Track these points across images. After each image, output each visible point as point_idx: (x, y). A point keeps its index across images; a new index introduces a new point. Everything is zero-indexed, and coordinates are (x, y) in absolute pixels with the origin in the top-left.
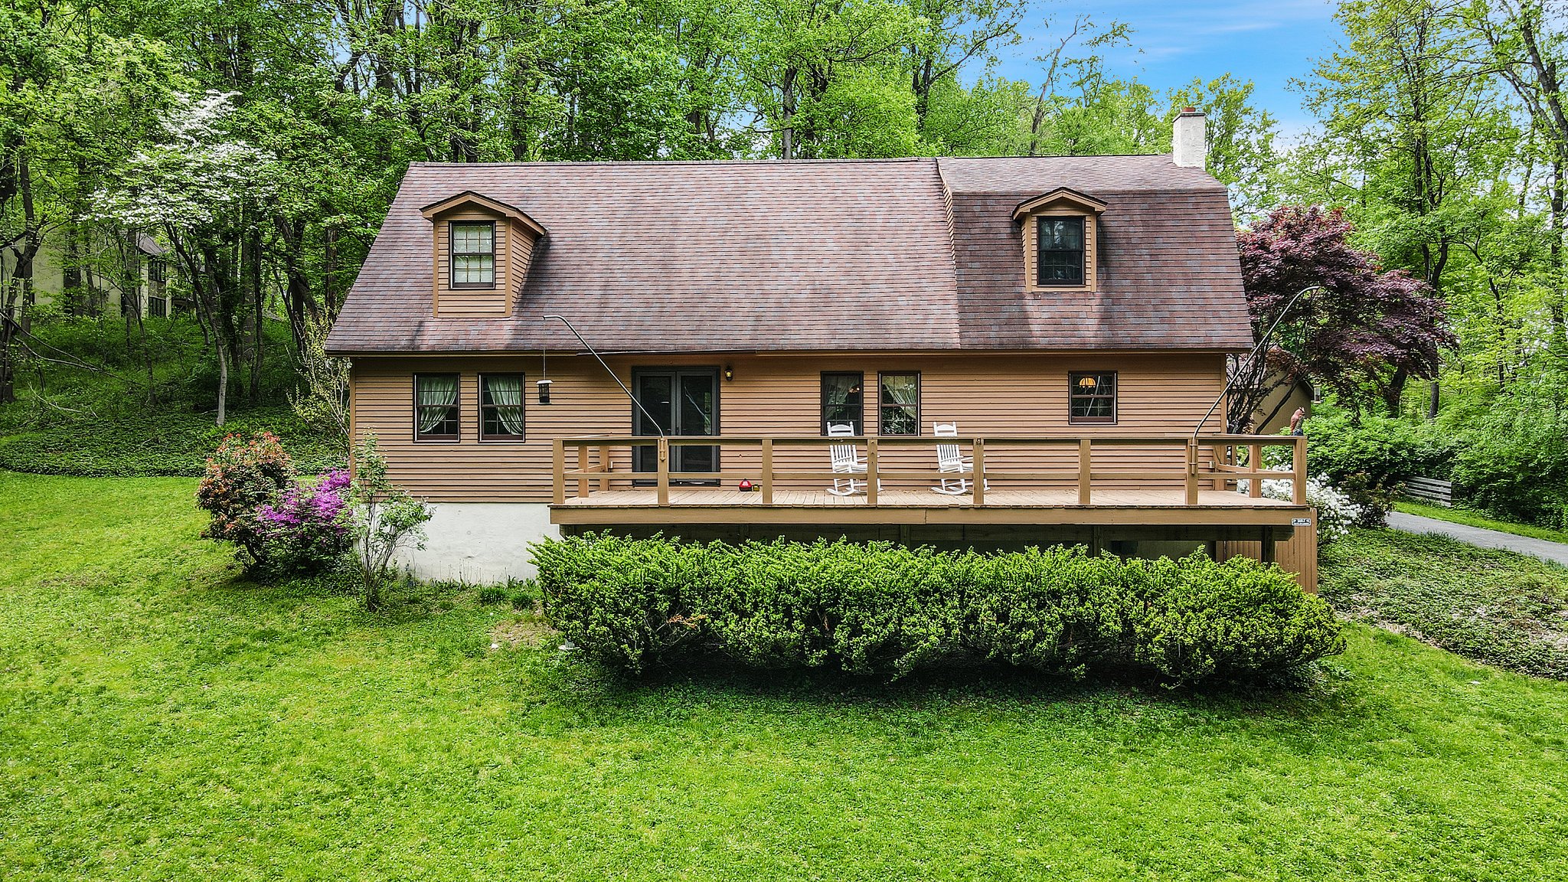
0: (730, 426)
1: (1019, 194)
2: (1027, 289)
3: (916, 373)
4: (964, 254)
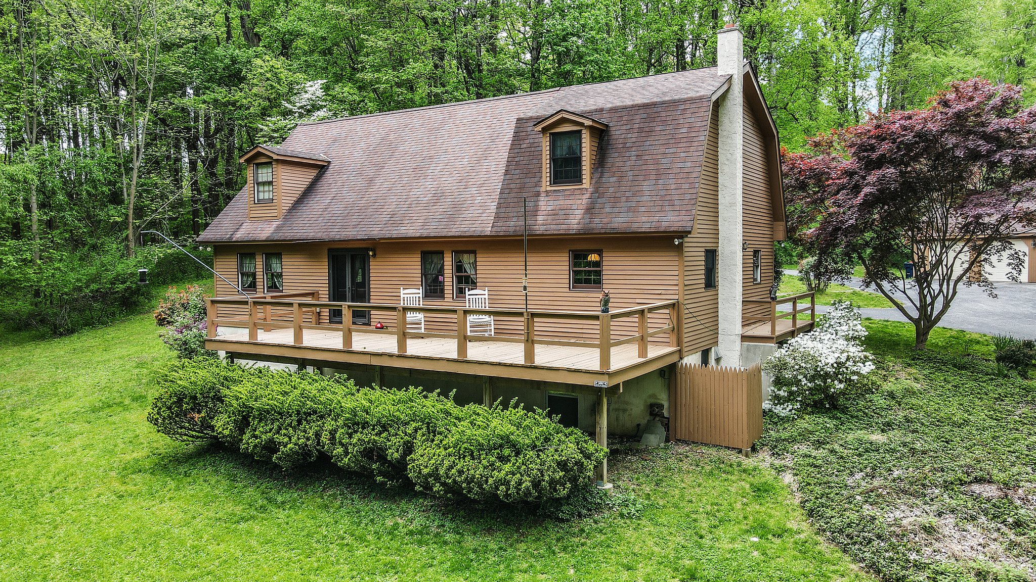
1: (538, 118)
2: (543, 189)
3: (474, 252)
4: (512, 163)
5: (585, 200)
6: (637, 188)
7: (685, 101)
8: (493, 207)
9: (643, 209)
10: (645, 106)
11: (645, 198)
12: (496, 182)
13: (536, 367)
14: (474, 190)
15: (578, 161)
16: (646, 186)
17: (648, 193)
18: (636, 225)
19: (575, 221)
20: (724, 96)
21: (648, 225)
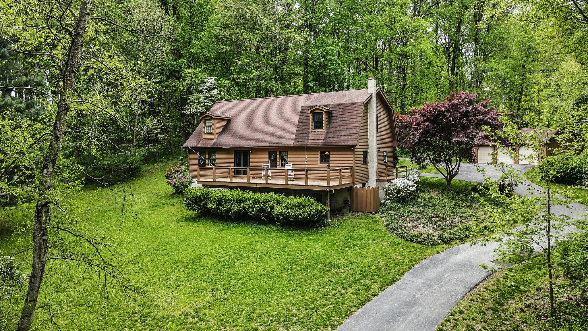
0: (253, 164)
1: (309, 106)
2: (310, 131)
3: (287, 152)
4: (300, 122)
5: (324, 135)
6: (340, 131)
7: (356, 103)
8: (294, 136)
9: (342, 138)
10: (344, 104)
11: (342, 135)
12: (295, 128)
13: (309, 186)
14: (287, 130)
15: (322, 122)
16: (343, 131)
17: (343, 133)
18: (340, 143)
19: (321, 142)
20: (370, 100)
21: (344, 143)
